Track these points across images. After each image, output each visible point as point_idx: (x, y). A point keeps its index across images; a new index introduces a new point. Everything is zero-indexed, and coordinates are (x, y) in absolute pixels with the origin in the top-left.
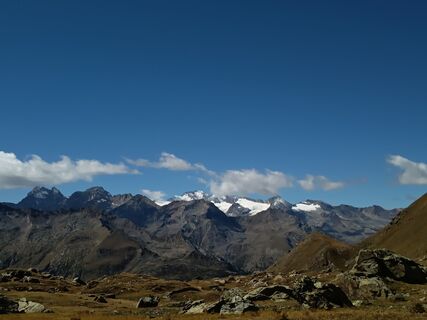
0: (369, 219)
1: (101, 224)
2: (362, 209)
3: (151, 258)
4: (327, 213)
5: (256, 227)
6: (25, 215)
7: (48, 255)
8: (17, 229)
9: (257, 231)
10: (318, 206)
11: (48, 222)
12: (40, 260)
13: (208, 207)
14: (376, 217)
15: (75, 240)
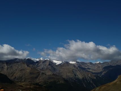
0: (89, 66)
1: (27, 66)
2: (87, 63)
3: (45, 75)
4: (78, 64)
5: (63, 68)
6: (4, 63)
7: (14, 74)
8: (3, 67)
9: (63, 69)
10: (75, 62)
11: (11, 65)
12: (12, 76)
13: (49, 62)
14: (91, 65)
15: (21, 70)
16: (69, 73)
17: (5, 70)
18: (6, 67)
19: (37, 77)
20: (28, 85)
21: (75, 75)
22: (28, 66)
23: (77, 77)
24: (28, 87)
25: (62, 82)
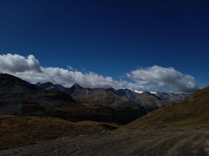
6: (86, 89)
7: (93, 99)
8: (85, 93)
15: (100, 95)
16: (148, 101)
17: (87, 95)
18: (88, 92)
19: (112, 102)
20: (92, 106)
21: (154, 104)
22: (106, 92)
23: (156, 105)
24: (92, 107)
25: (137, 108)
